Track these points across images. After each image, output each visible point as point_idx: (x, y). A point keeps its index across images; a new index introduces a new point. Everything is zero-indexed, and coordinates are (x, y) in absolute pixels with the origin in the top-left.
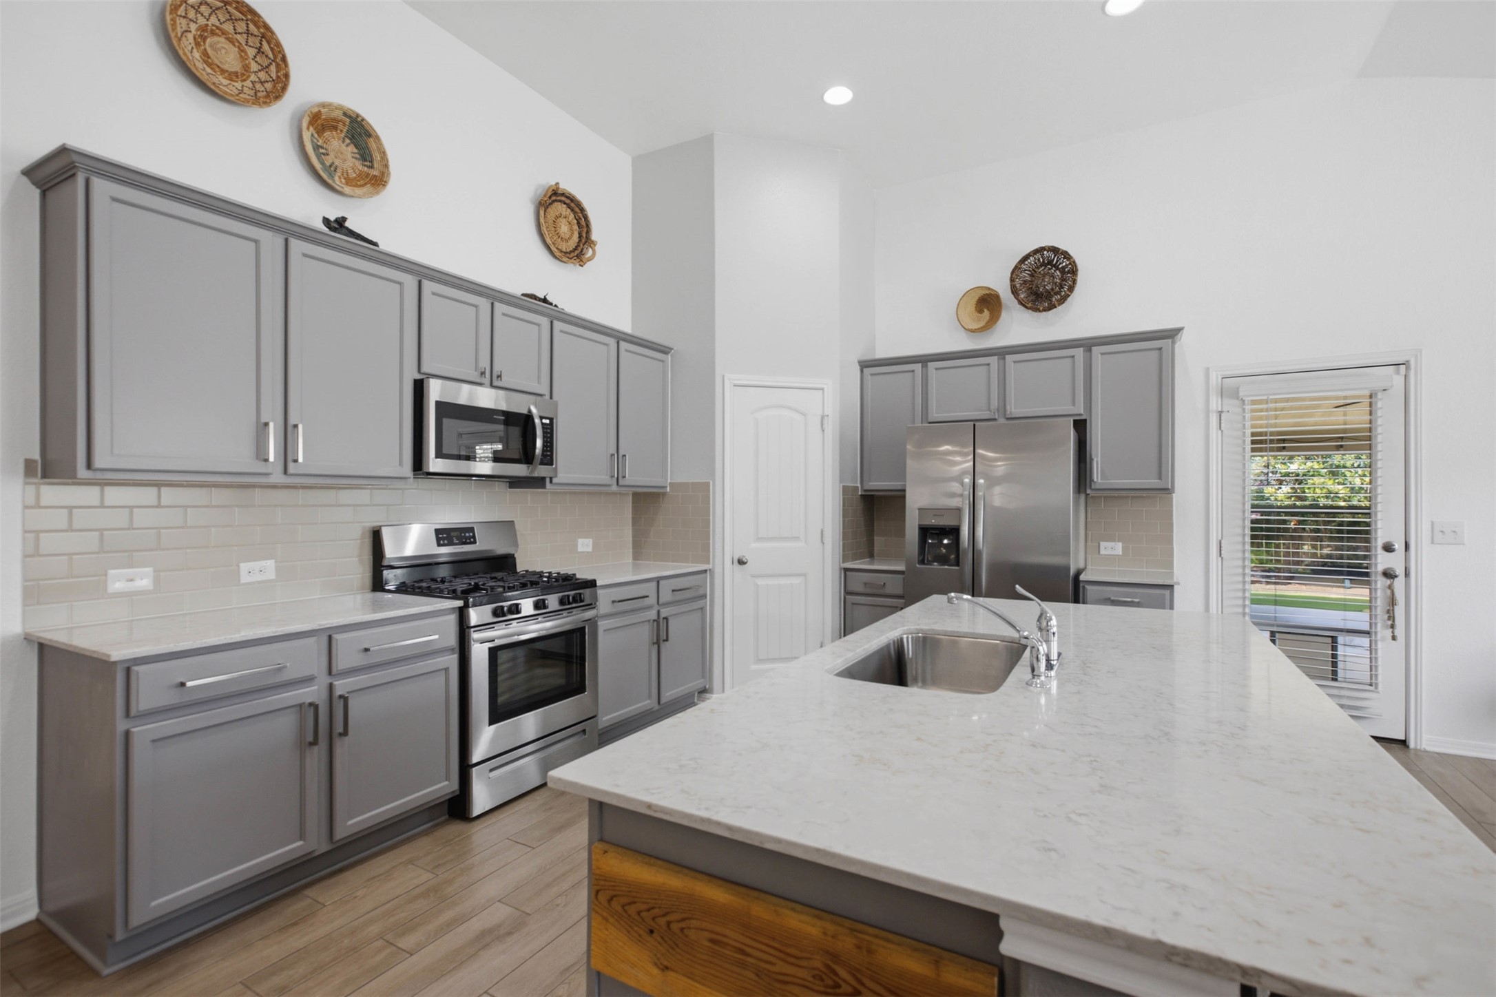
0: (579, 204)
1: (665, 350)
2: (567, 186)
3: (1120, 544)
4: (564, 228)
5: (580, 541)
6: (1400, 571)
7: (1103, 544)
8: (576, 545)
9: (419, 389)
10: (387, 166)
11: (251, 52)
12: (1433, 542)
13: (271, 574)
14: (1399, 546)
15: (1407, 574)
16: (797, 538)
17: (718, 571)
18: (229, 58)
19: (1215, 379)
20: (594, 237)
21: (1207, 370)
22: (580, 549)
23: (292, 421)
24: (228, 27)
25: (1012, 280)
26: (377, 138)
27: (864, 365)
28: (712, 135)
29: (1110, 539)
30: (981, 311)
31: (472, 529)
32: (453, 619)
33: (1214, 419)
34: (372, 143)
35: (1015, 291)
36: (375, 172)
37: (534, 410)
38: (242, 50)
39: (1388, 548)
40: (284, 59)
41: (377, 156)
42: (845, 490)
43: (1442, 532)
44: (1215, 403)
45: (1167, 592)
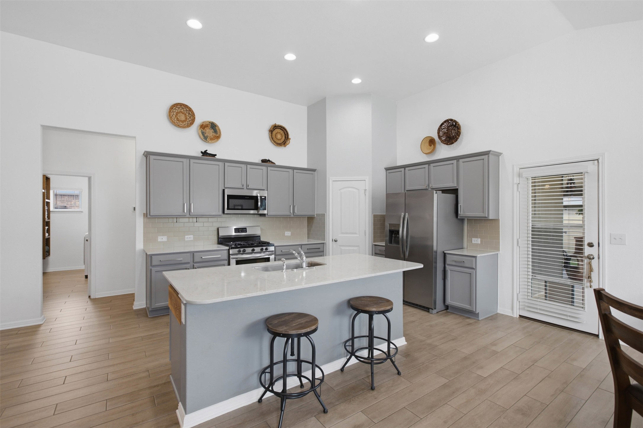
0: (284, 128)
1: (314, 170)
2: (279, 123)
3: (480, 239)
4: (279, 136)
5: (286, 232)
6: (596, 256)
7: (473, 239)
8: (285, 234)
9: (224, 191)
10: (220, 133)
11: (187, 114)
12: (610, 244)
13: (192, 239)
14: (596, 244)
15: (599, 258)
16: (355, 233)
17: (327, 243)
18: (182, 117)
19: (516, 170)
20: (290, 137)
21: (513, 165)
22: (286, 235)
23: (191, 203)
24: (182, 110)
25: (438, 133)
26: (218, 126)
27: (387, 169)
28: (326, 98)
29: (476, 237)
30: (430, 146)
31: (246, 228)
32: (226, 252)
33: (515, 186)
34: (217, 128)
35: (440, 137)
36: (217, 135)
37: (258, 195)
38: (185, 115)
39: (591, 245)
40: (194, 114)
41: (218, 131)
42: (375, 217)
43: (615, 238)
44: (516, 180)
45: (474, 259)
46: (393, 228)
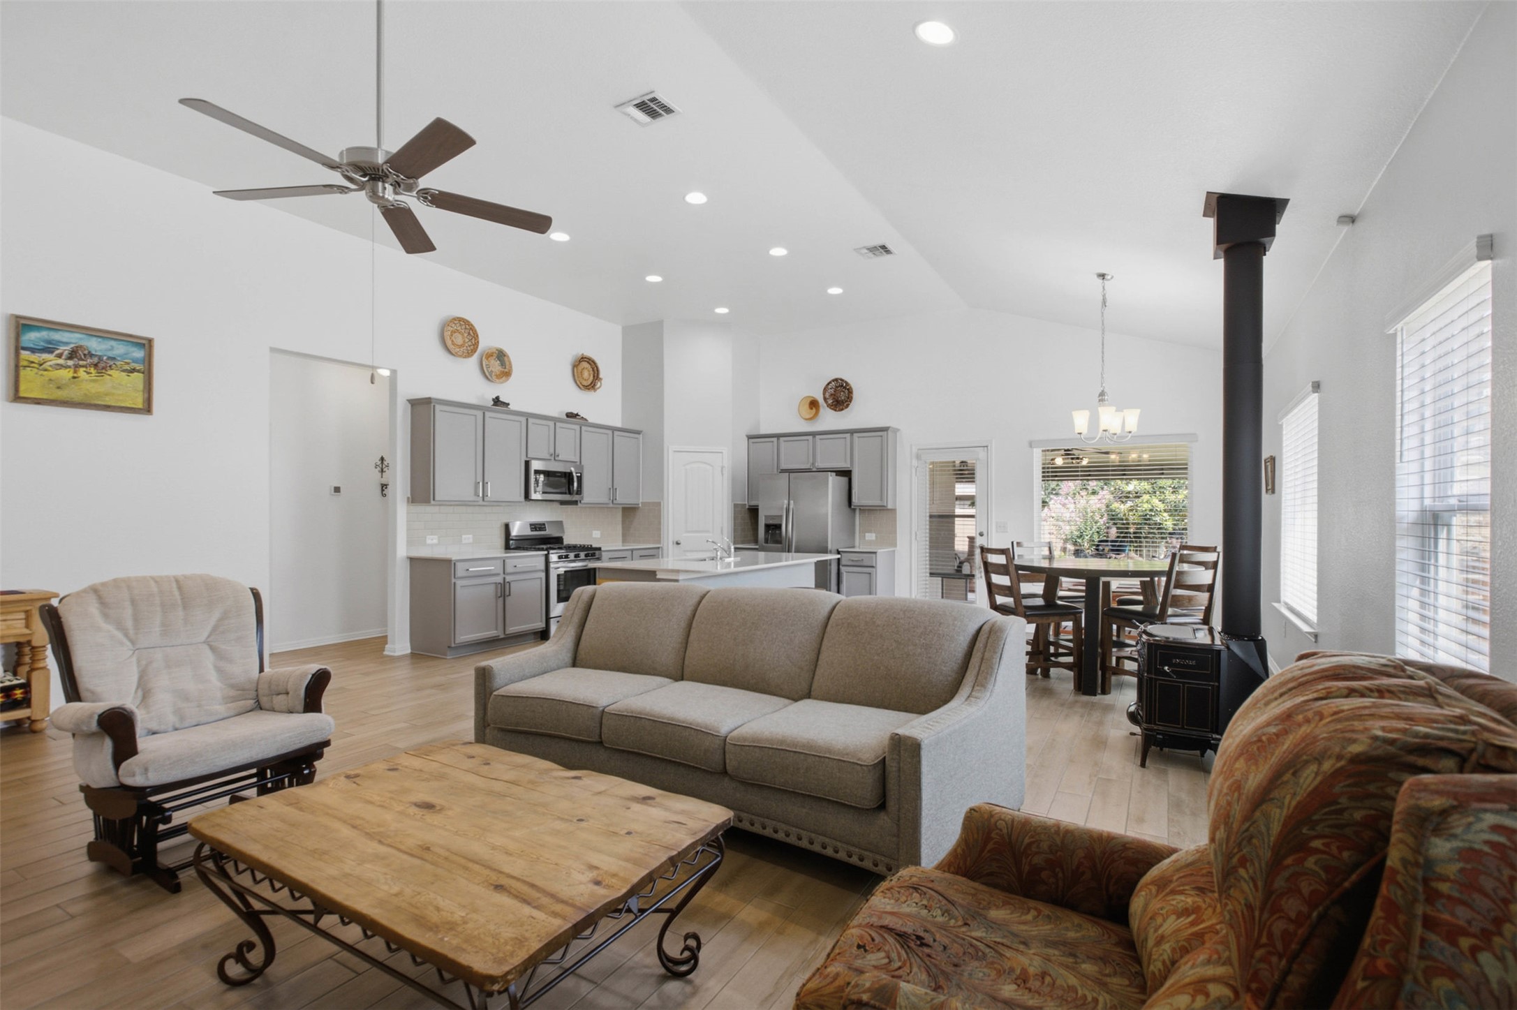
0: (594, 362)
1: (638, 432)
2: (588, 354)
3: (874, 535)
4: (586, 374)
5: (594, 532)
7: (867, 534)
8: (592, 535)
9: (527, 464)
10: (511, 367)
11: (466, 335)
12: (997, 532)
13: (471, 540)
14: (985, 533)
16: (708, 532)
17: (665, 548)
18: (459, 339)
19: (915, 450)
20: (601, 376)
21: (911, 445)
22: (594, 536)
23: (486, 481)
24: (459, 328)
25: (824, 394)
26: (508, 357)
27: (750, 437)
28: (662, 321)
29: (870, 532)
30: (812, 409)
31: (544, 524)
32: (543, 559)
33: (914, 471)
34: (506, 359)
35: (825, 399)
36: (506, 370)
37: (573, 469)
38: (463, 335)
39: (982, 535)
40: (477, 336)
41: (507, 363)
42: (736, 506)
43: (1000, 526)
44: (915, 463)
45: (874, 555)
46: (771, 522)
